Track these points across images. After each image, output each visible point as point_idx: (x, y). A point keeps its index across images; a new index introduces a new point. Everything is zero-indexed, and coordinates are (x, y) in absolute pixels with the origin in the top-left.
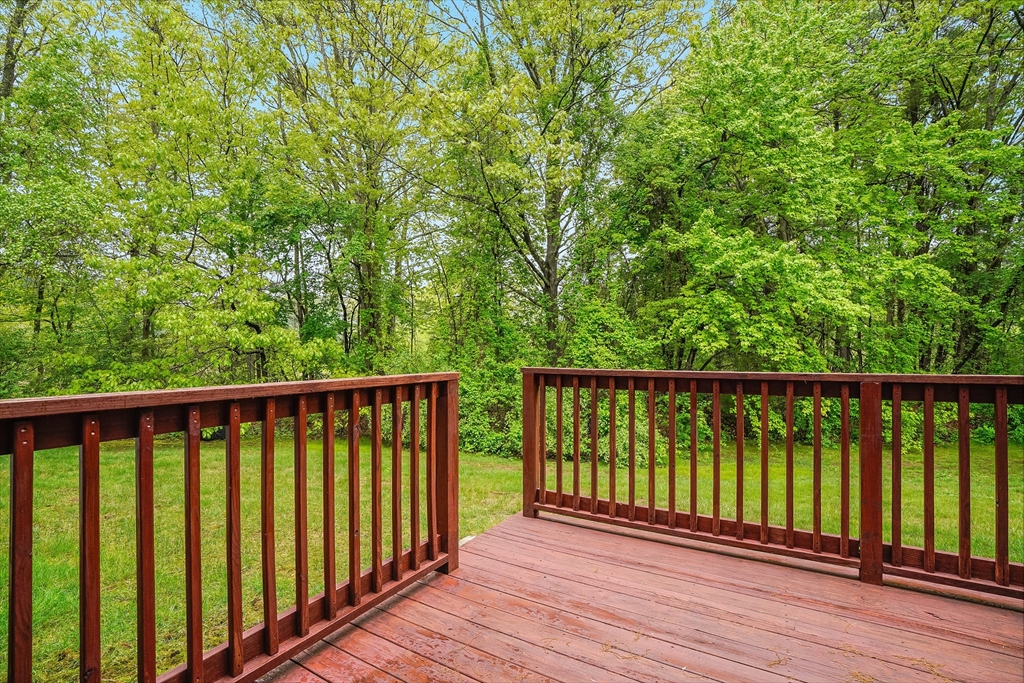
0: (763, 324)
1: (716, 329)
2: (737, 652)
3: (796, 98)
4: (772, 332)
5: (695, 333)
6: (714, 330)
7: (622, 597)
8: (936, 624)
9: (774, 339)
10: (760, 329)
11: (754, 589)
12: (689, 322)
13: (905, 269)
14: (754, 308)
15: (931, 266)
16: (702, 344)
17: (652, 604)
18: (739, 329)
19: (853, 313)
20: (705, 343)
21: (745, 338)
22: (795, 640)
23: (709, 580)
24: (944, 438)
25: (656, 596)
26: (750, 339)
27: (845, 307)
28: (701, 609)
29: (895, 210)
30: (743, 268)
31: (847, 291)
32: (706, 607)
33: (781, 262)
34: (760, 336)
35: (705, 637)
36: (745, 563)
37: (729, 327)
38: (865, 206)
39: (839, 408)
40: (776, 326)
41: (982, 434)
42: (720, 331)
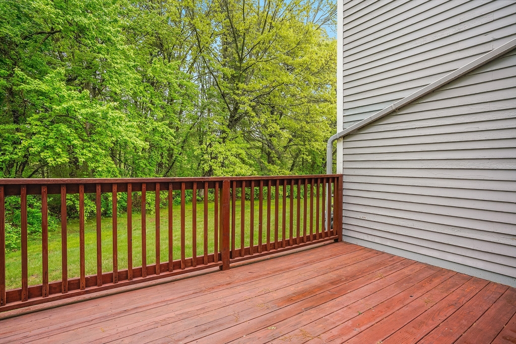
0: (92, 148)
1: (60, 150)
2: (220, 325)
3: (116, 21)
4: (97, 154)
5: (42, 151)
6: (58, 150)
7: (141, 335)
8: (254, 275)
9: (98, 158)
10: (90, 151)
11: (193, 293)
12: (38, 143)
13: (158, 127)
14: (86, 138)
15: (167, 127)
16: (49, 159)
17: (160, 328)
18: (77, 151)
19: (141, 146)
20: (52, 159)
21: (81, 156)
22: (231, 306)
23: (171, 300)
24: (164, 204)
25: (157, 323)
26: (84, 157)
27: (137, 143)
28: (184, 316)
29: (153, 97)
30: (82, 113)
31: (137, 134)
32: (186, 313)
33: (107, 113)
34: (90, 155)
35: (203, 327)
36: (176, 284)
37: (70, 149)
38: (141, 92)
39: (125, 196)
40: (100, 151)
41: (176, 201)
42: (63, 151)
